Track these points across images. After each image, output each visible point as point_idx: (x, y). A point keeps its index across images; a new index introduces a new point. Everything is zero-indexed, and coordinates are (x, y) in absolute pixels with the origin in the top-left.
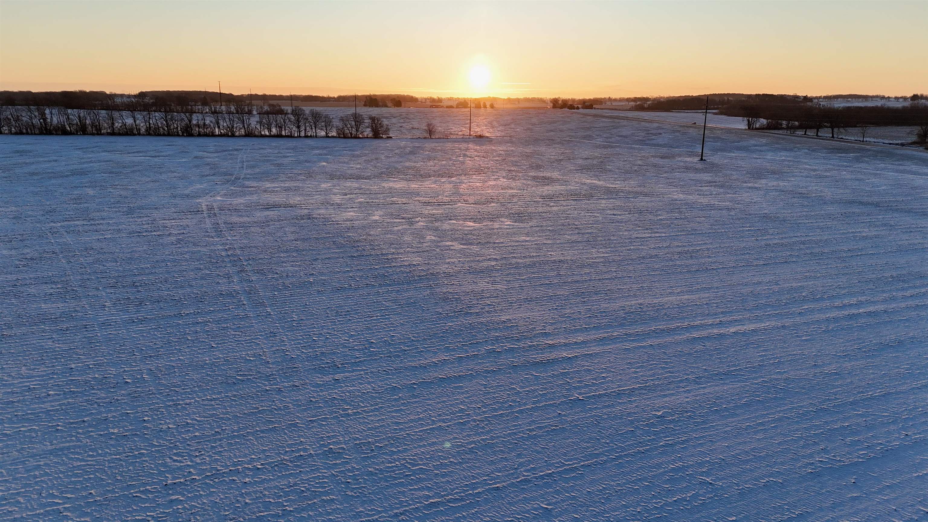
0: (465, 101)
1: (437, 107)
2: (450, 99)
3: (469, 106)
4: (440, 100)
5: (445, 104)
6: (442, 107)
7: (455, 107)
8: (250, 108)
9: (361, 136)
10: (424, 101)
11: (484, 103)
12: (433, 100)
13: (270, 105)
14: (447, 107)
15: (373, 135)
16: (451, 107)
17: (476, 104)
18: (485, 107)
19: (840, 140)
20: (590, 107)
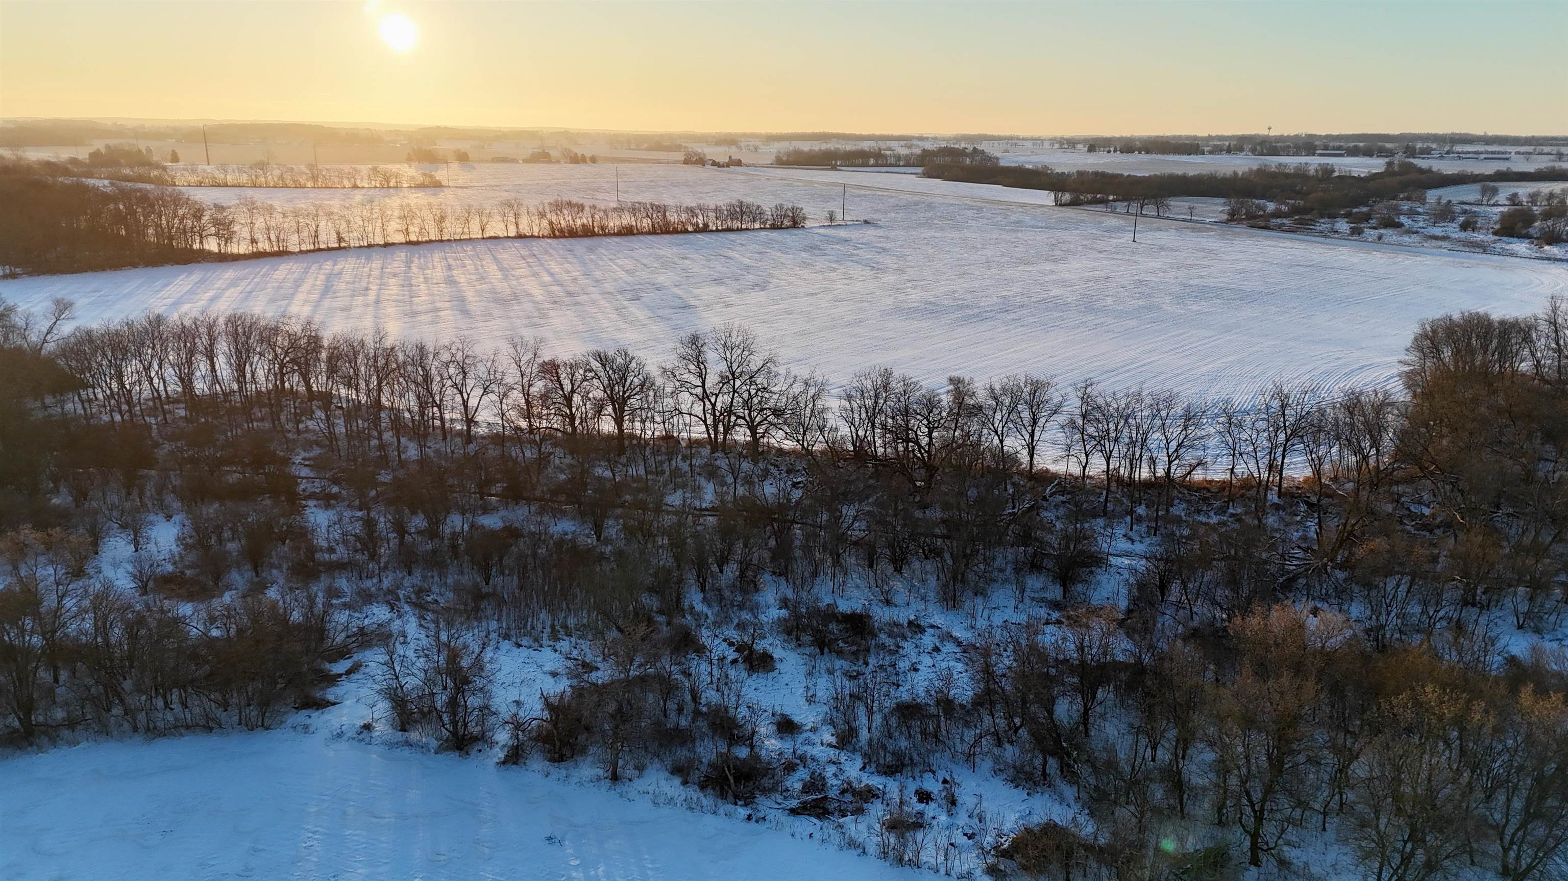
19: (1168, 218)
20: (739, 163)
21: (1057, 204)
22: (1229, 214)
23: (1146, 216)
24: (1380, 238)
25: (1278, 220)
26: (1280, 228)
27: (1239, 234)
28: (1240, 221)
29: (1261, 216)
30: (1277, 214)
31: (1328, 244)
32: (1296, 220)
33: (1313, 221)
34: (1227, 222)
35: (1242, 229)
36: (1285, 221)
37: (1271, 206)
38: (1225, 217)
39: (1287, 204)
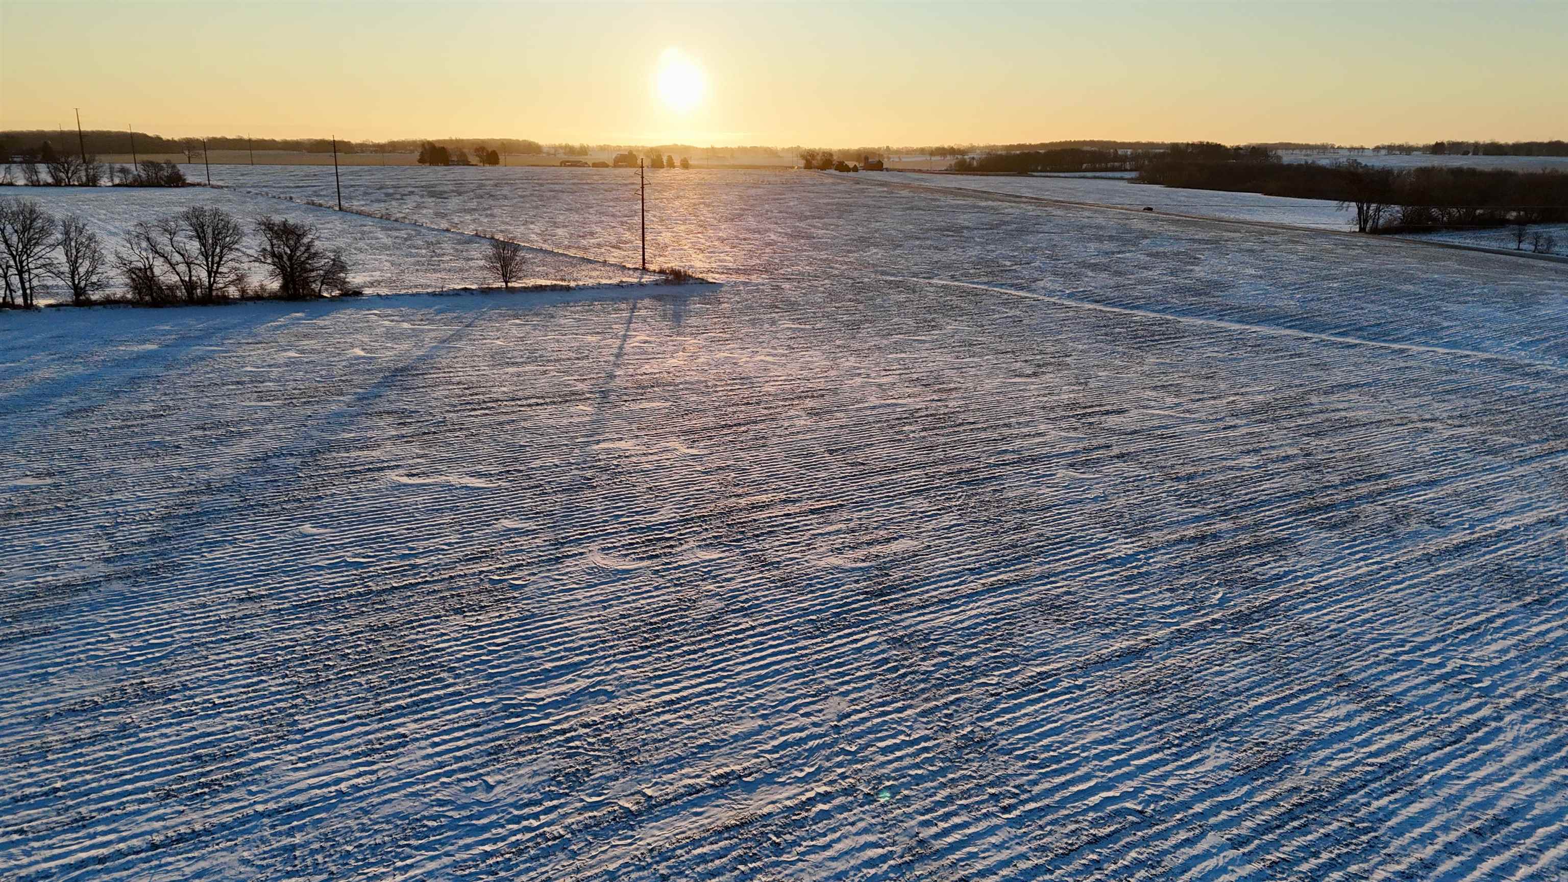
0: (631, 153)
1: (575, 164)
2: (603, 149)
3: (639, 162)
4: (584, 151)
5: (589, 159)
6: (584, 165)
7: (611, 163)
8: (91, 172)
9: (233, 292)
10: (553, 151)
11: (670, 159)
12: (570, 150)
13: (147, 165)
14: (595, 165)
15: (284, 287)
16: (603, 165)
17: (653, 160)
18: (671, 165)
20: (878, 166)
21: (1362, 230)
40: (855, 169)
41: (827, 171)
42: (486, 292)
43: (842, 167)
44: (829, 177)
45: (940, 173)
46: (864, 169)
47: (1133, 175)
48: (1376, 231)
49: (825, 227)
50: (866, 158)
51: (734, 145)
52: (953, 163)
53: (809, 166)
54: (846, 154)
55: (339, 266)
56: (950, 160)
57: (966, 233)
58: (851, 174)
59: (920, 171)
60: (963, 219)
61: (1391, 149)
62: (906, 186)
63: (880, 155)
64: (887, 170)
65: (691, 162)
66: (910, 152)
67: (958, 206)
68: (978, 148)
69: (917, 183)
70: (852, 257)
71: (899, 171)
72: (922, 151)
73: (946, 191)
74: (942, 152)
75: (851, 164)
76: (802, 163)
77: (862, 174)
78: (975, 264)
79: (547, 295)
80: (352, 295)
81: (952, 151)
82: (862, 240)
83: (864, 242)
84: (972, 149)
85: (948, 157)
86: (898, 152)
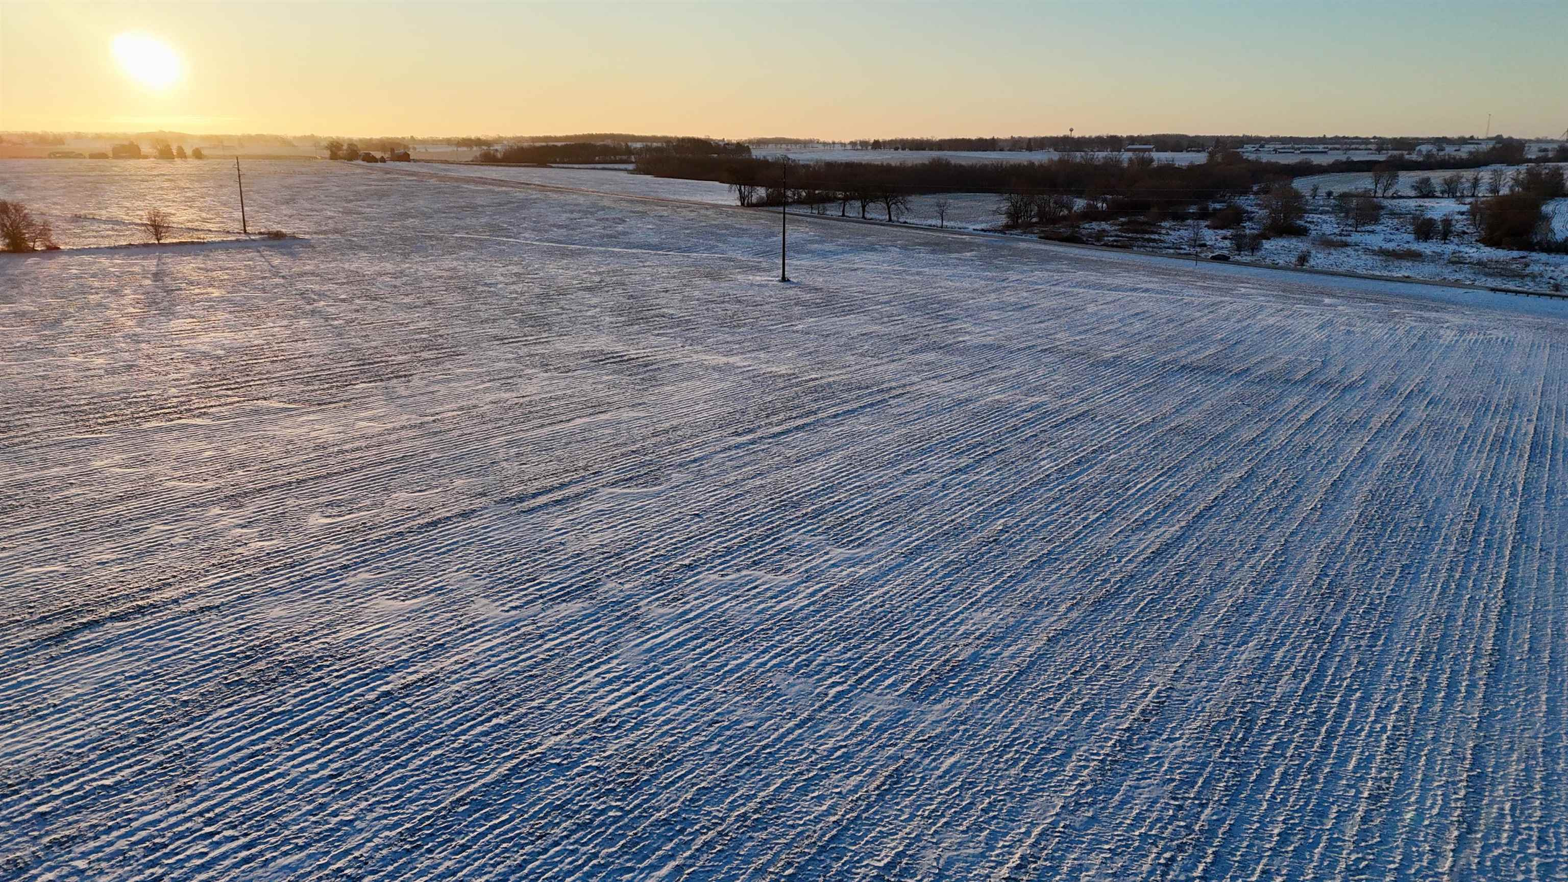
11: (181, 149)
15: (9, 245)
16: (103, 156)
18: (183, 155)
19: (905, 225)
20: (405, 157)
21: (743, 204)
22: (1009, 214)
23: (871, 222)
24: (1303, 259)
25: (1095, 225)
26: (1097, 240)
27: (1023, 253)
28: (1027, 228)
29: (1064, 218)
30: (1090, 215)
31: (1204, 277)
32: (1122, 224)
33: (1151, 227)
34: (1006, 229)
35: (1028, 244)
36: (1105, 226)
37: (1080, 204)
38: (1003, 220)
39: (1104, 201)
40: (383, 160)
41: (354, 162)
42: (146, 245)
43: (369, 158)
44: (358, 168)
45: (467, 164)
46: (392, 159)
47: (631, 167)
48: (751, 205)
49: (369, 206)
50: (392, 150)
51: (239, 132)
52: (478, 154)
53: (334, 156)
54: (370, 143)
55: (44, 232)
56: (476, 151)
57: (480, 209)
58: (379, 164)
59: (446, 162)
60: (479, 201)
61: (864, 144)
62: (432, 176)
63: (406, 147)
64: (415, 161)
65: (204, 152)
66: (435, 142)
67: (478, 191)
68: (505, 139)
69: (443, 173)
70: (396, 224)
71: (428, 161)
72: (449, 142)
73: (468, 180)
74: (468, 143)
75: (378, 155)
76: (327, 153)
77: (390, 165)
78: (482, 226)
79: (196, 247)
80: (53, 250)
81: (479, 142)
82: (401, 214)
83: (404, 215)
84: (498, 141)
85: (475, 148)
86: (424, 142)
